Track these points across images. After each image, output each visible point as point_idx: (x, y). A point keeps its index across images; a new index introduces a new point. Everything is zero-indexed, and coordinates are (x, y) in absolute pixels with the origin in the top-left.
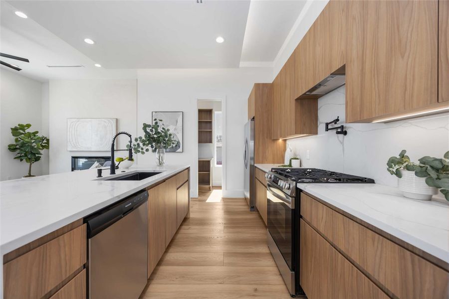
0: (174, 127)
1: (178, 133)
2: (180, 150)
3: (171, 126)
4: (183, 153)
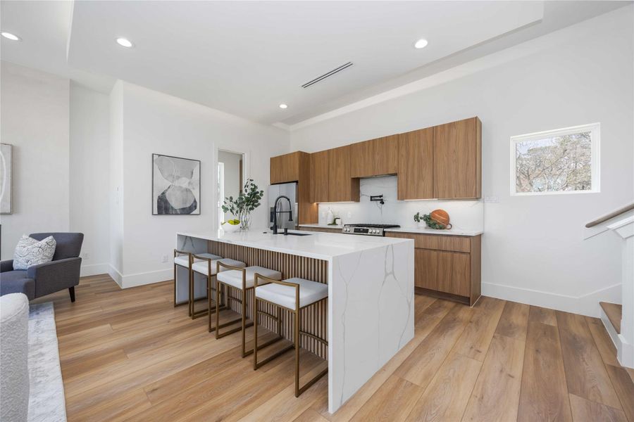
0: (188, 181)
1: (193, 189)
2: (196, 212)
3: (184, 178)
4: (199, 216)
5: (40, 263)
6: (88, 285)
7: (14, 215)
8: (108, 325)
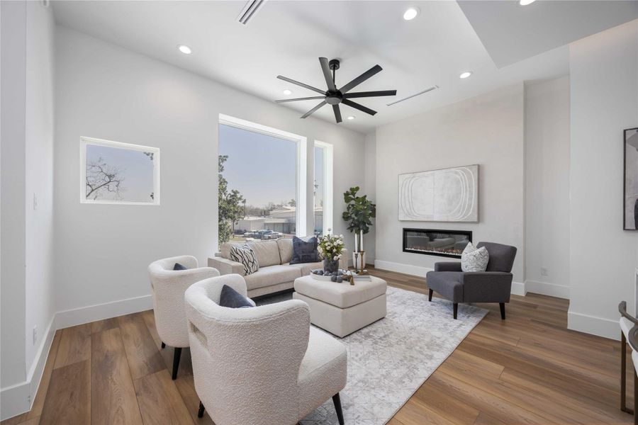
5: (474, 270)
6: (535, 307)
7: (480, 224)
8: (502, 368)
